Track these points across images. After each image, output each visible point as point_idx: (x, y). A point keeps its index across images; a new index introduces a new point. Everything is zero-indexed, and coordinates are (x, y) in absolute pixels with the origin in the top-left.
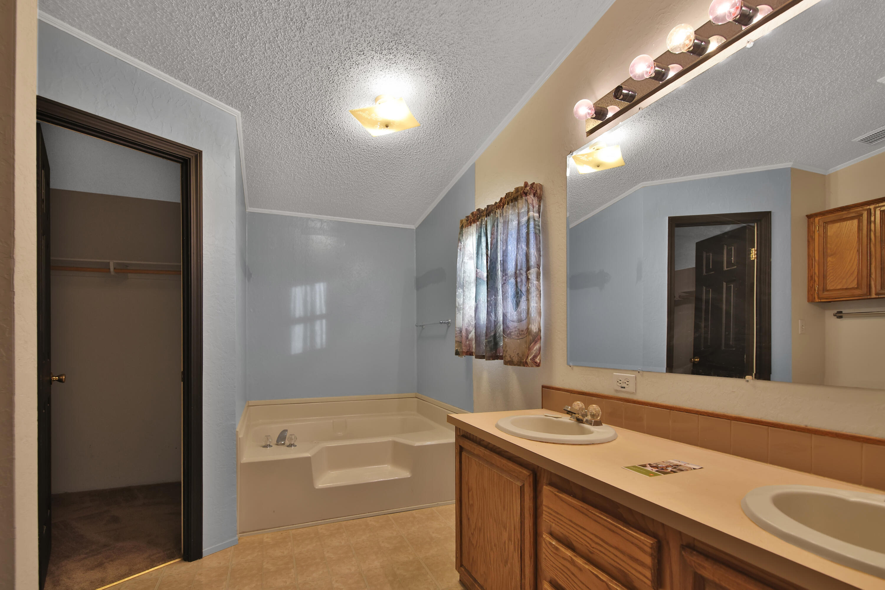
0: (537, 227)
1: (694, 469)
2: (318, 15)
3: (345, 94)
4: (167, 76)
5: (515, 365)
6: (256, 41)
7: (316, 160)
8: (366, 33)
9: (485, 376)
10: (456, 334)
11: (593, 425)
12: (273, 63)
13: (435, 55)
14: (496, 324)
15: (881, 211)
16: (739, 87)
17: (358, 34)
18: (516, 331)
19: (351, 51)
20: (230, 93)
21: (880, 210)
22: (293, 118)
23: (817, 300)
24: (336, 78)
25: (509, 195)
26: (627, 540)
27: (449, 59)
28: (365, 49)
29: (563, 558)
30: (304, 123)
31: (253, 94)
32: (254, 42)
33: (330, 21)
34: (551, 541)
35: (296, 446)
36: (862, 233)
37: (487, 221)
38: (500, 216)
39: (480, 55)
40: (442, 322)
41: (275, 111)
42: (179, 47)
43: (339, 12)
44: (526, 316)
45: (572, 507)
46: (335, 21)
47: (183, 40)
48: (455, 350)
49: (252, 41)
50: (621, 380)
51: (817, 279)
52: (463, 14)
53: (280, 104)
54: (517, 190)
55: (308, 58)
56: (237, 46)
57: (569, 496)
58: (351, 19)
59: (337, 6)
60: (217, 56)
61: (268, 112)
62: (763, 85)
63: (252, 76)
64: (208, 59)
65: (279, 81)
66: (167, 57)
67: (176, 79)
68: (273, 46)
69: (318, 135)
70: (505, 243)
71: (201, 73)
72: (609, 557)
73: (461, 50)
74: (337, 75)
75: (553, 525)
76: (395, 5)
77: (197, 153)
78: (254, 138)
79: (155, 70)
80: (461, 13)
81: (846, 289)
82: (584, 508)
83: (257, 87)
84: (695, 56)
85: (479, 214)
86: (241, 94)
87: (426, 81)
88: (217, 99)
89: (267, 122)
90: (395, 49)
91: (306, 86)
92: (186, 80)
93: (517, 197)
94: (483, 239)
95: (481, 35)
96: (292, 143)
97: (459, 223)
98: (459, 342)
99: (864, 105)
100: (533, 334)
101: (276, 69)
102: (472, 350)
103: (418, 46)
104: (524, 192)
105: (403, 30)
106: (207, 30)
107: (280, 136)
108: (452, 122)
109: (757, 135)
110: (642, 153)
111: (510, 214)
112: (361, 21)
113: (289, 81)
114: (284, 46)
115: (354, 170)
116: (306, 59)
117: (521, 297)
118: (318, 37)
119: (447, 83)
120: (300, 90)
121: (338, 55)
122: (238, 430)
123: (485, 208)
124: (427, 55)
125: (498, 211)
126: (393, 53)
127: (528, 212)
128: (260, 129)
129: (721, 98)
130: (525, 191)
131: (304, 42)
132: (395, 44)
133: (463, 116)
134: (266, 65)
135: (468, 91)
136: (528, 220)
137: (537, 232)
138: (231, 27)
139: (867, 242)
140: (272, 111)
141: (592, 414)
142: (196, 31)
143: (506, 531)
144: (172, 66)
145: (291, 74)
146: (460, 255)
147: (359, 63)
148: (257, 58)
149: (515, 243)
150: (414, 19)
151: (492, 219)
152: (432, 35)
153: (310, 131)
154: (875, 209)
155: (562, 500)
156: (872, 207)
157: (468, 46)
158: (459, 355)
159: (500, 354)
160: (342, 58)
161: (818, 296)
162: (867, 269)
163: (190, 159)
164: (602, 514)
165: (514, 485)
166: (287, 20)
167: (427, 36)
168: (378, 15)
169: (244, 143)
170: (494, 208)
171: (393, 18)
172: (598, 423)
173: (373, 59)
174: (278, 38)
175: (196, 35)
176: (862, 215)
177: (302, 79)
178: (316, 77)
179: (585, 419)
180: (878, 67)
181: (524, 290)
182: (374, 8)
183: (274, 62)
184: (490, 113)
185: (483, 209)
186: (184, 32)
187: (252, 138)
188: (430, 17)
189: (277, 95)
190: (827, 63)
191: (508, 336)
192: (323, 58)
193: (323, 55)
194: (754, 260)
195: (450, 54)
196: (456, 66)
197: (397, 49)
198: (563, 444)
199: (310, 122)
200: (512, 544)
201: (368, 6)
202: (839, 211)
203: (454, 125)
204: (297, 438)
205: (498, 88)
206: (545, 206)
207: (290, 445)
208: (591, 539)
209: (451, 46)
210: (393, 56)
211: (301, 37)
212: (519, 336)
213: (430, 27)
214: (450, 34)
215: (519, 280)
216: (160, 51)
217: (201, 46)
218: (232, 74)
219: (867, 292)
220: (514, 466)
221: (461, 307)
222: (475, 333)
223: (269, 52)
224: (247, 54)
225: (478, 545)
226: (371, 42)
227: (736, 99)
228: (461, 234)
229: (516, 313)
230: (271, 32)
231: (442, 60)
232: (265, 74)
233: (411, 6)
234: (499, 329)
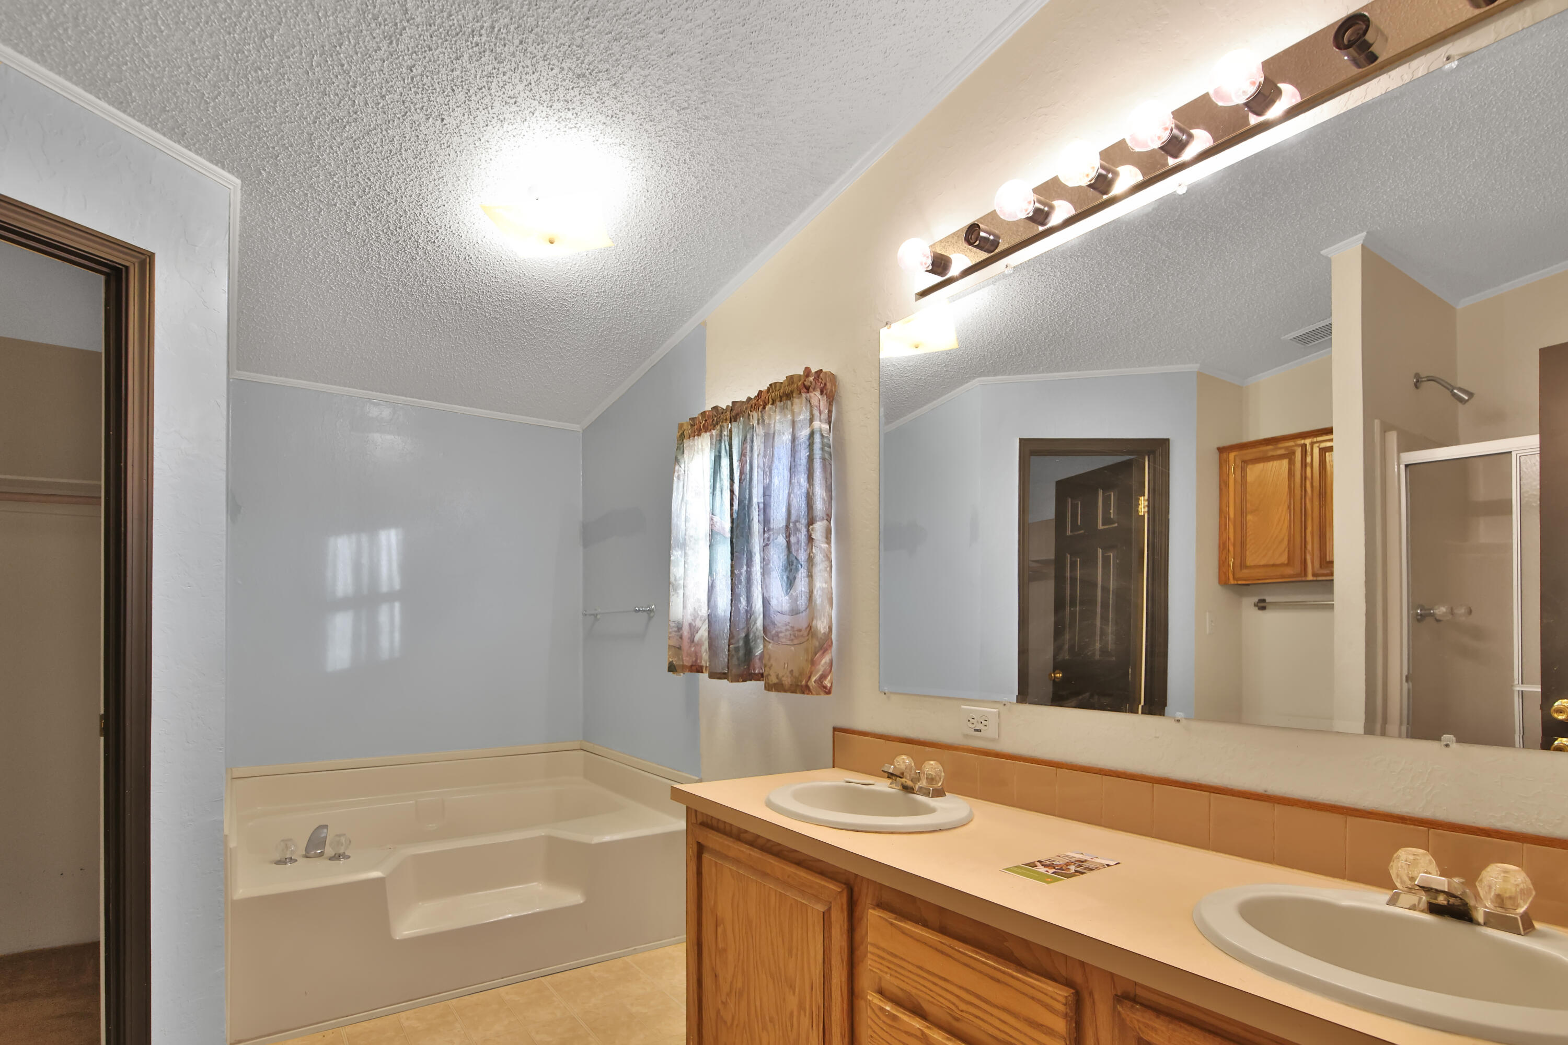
0: (827, 449)
1: (1108, 865)
2: (431, 16)
3: (470, 172)
4: (79, 90)
5: (785, 691)
6: (294, 47)
7: (395, 289)
8: (525, 65)
9: (724, 709)
10: (670, 633)
11: (932, 797)
12: (325, 93)
13: (653, 123)
14: (749, 617)
15: (1320, 449)
16: (1135, 241)
17: (509, 66)
18: (787, 630)
19: (490, 95)
20: (222, 141)
21: (1319, 447)
22: (355, 205)
23: (1232, 582)
24: (456, 139)
25: (775, 387)
26: (1024, 994)
27: (677, 134)
28: (519, 93)
29: (906, 1032)
30: (377, 216)
31: (274, 148)
32: (288, 48)
33: (454, 33)
34: (883, 1005)
35: (349, 857)
36: (1294, 480)
37: (733, 430)
38: (758, 423)
39: (732, 134)
40: (639, 610)
41: (319, 187)
42: (115, 35)
43: (474, 19)
44: (806, 604)
45: (923, 943)
46: (464, 34)
47: (127, 24)
48: (667, 664)
49: (283, 46)
50: (975, 717)
51: (1231, 549)
52: (709, 60)
53: (331, 175)
54: (791, 379)
55: (401, 96)
56: (249, 51)
57: (915, 924)
58: (497, 35)
59: (472, 7)
60: (201, 65)
61: (301, 186)
62: (1167, 241)
63: (275, 114)
64: (180, 67)
65: (333, 131)
66: (84, 52)
67: (100, 99)
68: (329, 62)
69: (404, 241)
70: (768, 474)
71: (161, 93)
72: (991, 1024)
73: (700, 121)
74: (458, 135)
75: (888, 977)
76: (586, 23)
77: (143, 257)
78: (264, 235)
79: (52, 75)
80: (707, 57)
81: (1273, 565)
82: (946, 945)
83: (283, 136)
84: (1096, 194)
85: (715, 416)
86: (245, 146)
87: (631, 168)
88: (190, 150)
89: (297, 207)
90: (578, 103)
91: (391, 147)
92: (121, 104)
93: (792, 392)
94: (725, 462)
95: (739, 100)
96: (348, 251)
97: (676, 430)
98: (674, 647)
99: (1301, 286)
100: (820, 636)
101: (330, 106)
102: (701, 662)
103: (622, 104)
104: (805, 386)
105: (596, 70)
106: (186, 10)
107: (322, 236)
108: (670, 246)
109: (1154, 316)
110: (983, 330)
111: (777, 421)
112: (517, 42)
113: (355, 132)
114: (353, 66)
115: (473, 315)
116: (396, 97)
117: (797, 570)
118: (427, 59)
119: (667, 175)
120: (376, 153)
121: (464, 99)
122: (226, 832)
123: (728, 406)
124: (637, 121)
125: (755, 415)
126: (573, 109)
127: (811, 420)
128: (281, 218)
129: (1108, 255)
130: (806, 383)
131: (396, 64)
132: (580, 94)
133: (692, 237)
134: (309, 96)
135: (706, 193)
136: (812, 434)
137: (827, 456)
138: (241, 12)
139: (1301, 495)
140: (311, 186)
141: (930, 777)
142: (159, 9)
143: (794, 993)
144: (95, 73)
145: (363, 120)
146: (678, 488)
147: (504, 119)
148: (290, 80)
149: (787, 473)
150: (620, 54)
151: (741, 427)
152: (651, 87)
153: (389, 233)
154: (1312, 444)
155: (903, 932)
156: (1308, 441)
157: (714, 116)
158: (676, 671)
159: (754, 670)
160: (473, 105)
161: (1234, 575)
162: (1301, 537)
163: (127, 268)
164: (977, 953)
165: (809, 911)
166: (364, 17)
167: (640, 87)
168: (552, 36)
169: (240, 242)
170: (746, 409)
171: (580, 47)
172: (939, 793)
173: (533, 114)
174: (341, 48)
175: (158, 17)
176: (1294, 453)
177: (384, 133)
178: (413, 133)
179: (917, 787)
180: (1323, 233)
181: (803, 558)
182: (546, 23)
183: (327, 93)
184: (740, 237)
185: (725, 408)
186: (130, 9)
187: (261, 233)
188: (650, 54)
189: (325, 156)
190: (1258, 218)
191: (773, 640)
192: (432, 99)
193: (433, 93)
194: (1144, 515)
195: (679, 125)
196: (688, 149)
197: (582, 103)
198: (892, 833)
199: (392, 215)
200: (805, 1015)
201: (533, 16)
202: (1263, 444)
203: (674, 250)
204: (350, 842)
205: (759, 194)
206: (839, 412)
207: (337, 857)
208: (958, 996)
209: (683, 111)
210: (573, 114)
211: (390, 52)
212: (792, 640)
213: (647, 73)
214: (684, 91)
215: (793, 540)
216: (69, 38)
217: (167, 40)
218: (230, 104)
219: (1301, 571)
220: (809, 877)
221: (679, 584)
222: (709, 632)
223: (318, 72)
224: (269, 70)
225: (735, 1023)
226: (533, 84)
227: (1129, 258)
228: (680, 450)
229: (787, 598)
230: (327, 35)
231: (664, 134)
232: (305, 113)
233: (617, 30)
234: (753, 626)
